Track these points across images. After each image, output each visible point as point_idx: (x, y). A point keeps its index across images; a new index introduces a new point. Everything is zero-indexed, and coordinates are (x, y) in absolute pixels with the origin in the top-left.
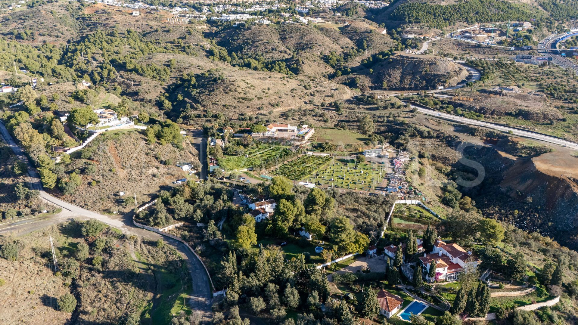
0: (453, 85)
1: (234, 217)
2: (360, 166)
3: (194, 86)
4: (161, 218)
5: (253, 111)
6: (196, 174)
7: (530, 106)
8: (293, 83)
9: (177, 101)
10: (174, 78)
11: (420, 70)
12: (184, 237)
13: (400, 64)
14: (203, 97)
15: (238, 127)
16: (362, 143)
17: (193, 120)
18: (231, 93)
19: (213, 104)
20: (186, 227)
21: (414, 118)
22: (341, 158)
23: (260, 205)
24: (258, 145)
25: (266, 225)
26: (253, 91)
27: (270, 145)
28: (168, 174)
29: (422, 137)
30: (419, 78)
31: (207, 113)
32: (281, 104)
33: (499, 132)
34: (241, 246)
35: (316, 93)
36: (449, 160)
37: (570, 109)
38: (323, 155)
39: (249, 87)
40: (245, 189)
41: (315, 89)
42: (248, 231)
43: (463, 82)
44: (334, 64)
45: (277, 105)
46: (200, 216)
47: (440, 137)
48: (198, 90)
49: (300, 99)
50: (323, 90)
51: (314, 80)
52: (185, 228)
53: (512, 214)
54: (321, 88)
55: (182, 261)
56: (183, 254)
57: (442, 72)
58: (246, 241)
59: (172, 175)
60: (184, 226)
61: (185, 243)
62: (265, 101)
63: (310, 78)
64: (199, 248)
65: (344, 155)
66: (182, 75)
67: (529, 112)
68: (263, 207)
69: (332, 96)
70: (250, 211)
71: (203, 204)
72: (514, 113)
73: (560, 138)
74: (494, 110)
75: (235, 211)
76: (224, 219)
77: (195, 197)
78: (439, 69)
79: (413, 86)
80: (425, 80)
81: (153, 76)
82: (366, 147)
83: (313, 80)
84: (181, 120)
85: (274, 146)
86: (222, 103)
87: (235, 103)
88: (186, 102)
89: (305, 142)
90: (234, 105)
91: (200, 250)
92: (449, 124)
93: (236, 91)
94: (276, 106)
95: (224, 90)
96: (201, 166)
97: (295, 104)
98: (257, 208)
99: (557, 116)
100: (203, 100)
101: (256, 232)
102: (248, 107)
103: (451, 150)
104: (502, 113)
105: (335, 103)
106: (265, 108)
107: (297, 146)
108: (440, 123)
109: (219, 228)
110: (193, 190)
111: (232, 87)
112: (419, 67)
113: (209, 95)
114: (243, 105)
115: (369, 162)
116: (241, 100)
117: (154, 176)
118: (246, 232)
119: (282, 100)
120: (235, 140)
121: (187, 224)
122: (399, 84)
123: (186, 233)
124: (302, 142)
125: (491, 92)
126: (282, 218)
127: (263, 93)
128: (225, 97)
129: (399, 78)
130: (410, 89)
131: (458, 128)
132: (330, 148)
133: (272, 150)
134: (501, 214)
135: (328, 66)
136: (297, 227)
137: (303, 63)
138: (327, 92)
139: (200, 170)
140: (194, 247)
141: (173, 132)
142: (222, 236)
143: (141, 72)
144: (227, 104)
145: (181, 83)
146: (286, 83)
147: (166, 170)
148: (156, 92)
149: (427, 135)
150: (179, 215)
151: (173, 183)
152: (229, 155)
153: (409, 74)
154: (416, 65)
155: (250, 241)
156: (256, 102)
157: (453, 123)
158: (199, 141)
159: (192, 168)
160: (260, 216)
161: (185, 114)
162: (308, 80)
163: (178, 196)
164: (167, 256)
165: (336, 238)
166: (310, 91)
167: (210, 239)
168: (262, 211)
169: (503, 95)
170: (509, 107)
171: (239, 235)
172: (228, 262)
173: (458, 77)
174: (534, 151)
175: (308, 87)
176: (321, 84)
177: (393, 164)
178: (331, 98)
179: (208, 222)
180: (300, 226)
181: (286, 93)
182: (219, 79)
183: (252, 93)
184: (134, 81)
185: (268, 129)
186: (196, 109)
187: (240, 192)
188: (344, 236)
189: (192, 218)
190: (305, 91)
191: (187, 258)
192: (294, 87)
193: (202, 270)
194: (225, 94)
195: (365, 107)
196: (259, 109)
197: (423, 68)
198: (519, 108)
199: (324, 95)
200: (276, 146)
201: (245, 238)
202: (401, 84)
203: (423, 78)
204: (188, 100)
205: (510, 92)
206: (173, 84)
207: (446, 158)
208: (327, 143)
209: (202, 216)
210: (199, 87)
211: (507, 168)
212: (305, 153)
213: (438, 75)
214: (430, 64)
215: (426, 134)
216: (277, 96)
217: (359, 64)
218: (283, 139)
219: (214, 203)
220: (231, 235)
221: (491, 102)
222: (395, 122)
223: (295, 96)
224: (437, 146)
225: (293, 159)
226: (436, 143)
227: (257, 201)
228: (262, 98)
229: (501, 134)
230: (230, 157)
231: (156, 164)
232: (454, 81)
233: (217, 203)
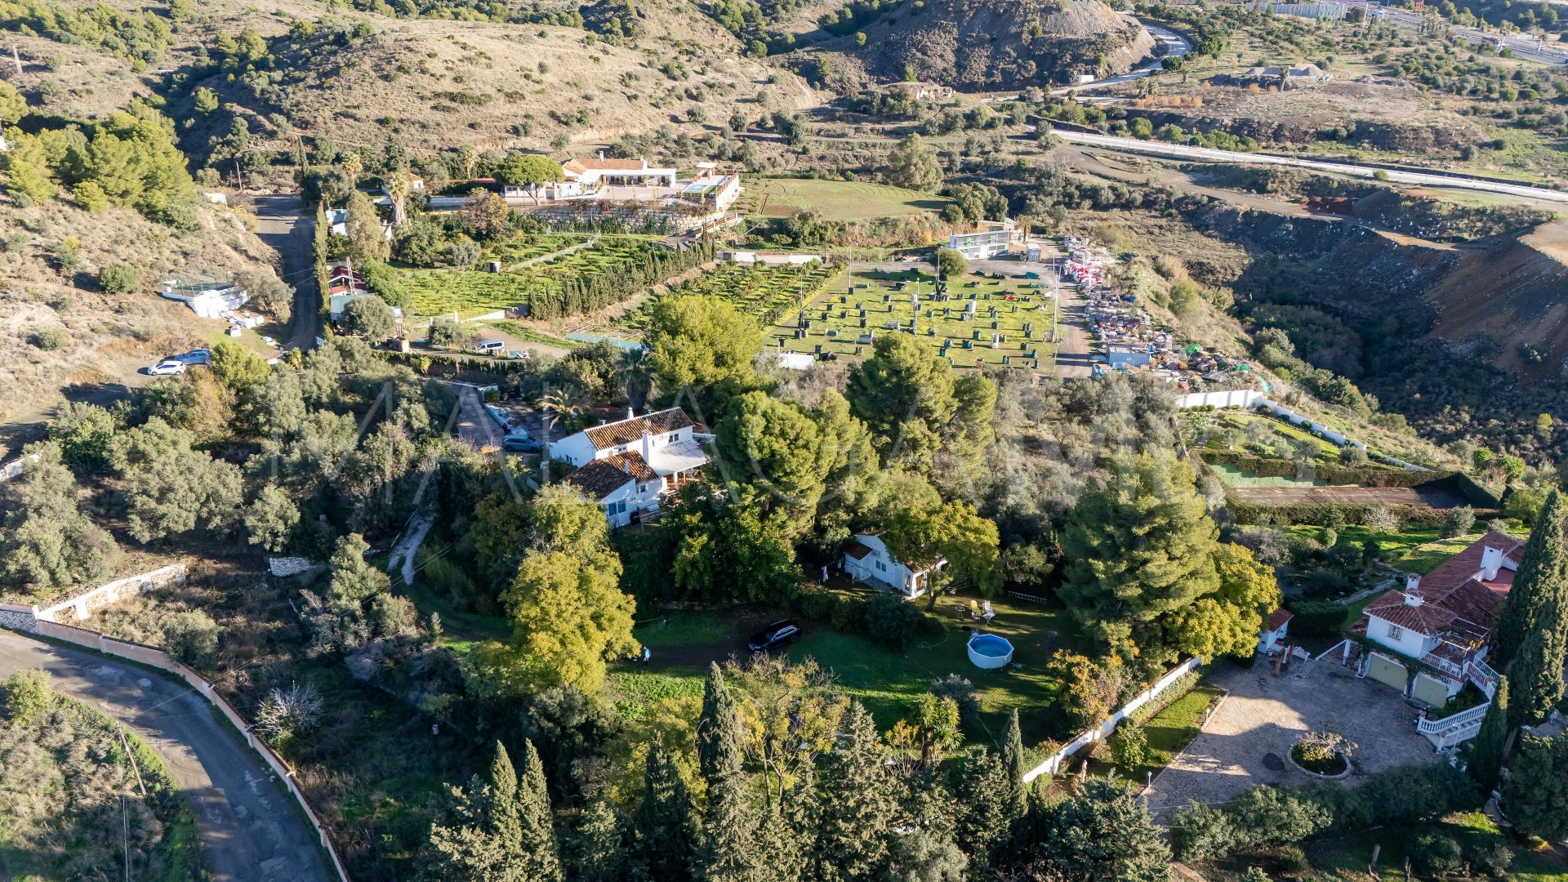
0: (1118, 70)
1: (479, 509)
2: (953, 284)
3: (261, 65)
4: (35, 548)
5: (494, 140)
6: (263, 331)
7: (1381, 110)
8: (621, 59)
9: (197, 115)
10: (185, 50)
11: (1013, 30)
12: (186, 648)
13: (948, 13)
14: (296, 95)
15: (444, 173)
16: (930, 215)
17: (261, 173)
18: (403, 79)
19: (336, 116)
20: (205, 582)
21: (1049, 153)
22: (869, 267)
23: (618, 441)
24: (535, 234)
25: (672, 540)
26: (488, 71)
27: (582, 234)
28: (117, 331)
29: (1096, 206)
30: (1014, 54)
31: (316, 147)
32: (591, 118)
33: (1345, 178)
34: (550, 678)
35: (705, 90)
36: (1212, 271)
37: (1499, 116)
38: (797, 259)
39: (469, 59)
40: (514, 380)
41: (701, 78)
42: (583, 582)
43: (1145, 62)
44: (737, 28)
45: (579, 121)
46: (284, 518)
47: (1154, 202)
48: (278, 75)
49: (656, 106)
50: (728, 81)
51: (692, 53)
52: (197, 591)
53: (1532, 429)
54: (719, 76)
55: (167, 804)
56: (179, 751)
57: (1081, 34)
58: (579, 646)
59: (137, 336)
60: (193, 579)
61: (192, 678)
62: (536, 106)
63: (676, 44)
64: (277, 711)
65: (874, 258)
66: (216, 41)
67: (1388, 126)
68: (634, 446)
69: (760, 99)
70: (560, 471)
71: (296, 456)
72: (1344, 133)
73: (1539, 186)
74: (1280, 126)
75: (481, 479)
76: (424, 528)
77: (257, 431)
78: (1070, 24)
79: (998, 78)
80: (1034, 58)
81: (105, 43)
82: (946, 227)
83: (688, 52)
84: (213, 173)
85: (599, 235)
86: (376, 112)
87: (424, 112)
88: (230, 115)
89: (719, 215)
90: (420, 117)
91: (284, 722)
92: (1165, 167)
93: (423, 72)
94: (575, 124)
95: (377, 68)
96: (287, 292)
97: (643, 122)
98: (603, 455)
99: (1475, 134)
100: (297, 104)
101: (625, 585)
102: (472, 126)
103: (1205, 240)
104: (1306, 133)
105: (777, 118)
106: (538, 131)
107: (691, 233)
108: (1135, 164)
109: (395, 574)
110: (243, 393)
111: (407, 58)
112: (1010, 20)
113: (320, 87)
114: (451, 117)
115: (978, 273)
116: (446, 103)
117: (36, 341)
118: (569, 587)
119: (594, 104)
120: (434, 219)
121: (210, 566)
122: (954, 74)
123: (201, 621)
124: (710, 218)
125: (1245, 83)
126: (762, 490)
127: (523, 81)
128: (381, 92)
129: (951, 57)
130: (991, 87)
131: (1199, 175)
132: (819, 236)
133: (596, 249)
134: (1489, 433)
135: (721, 30)
136: (831, 535)
137: (643, 16)
138: (740, 89)
139: (284, 313)
140: (247, 702)
141: (145, 157)
142: (422, 619)
143: (57, 31)
144: (393, 115)
145: (212, 63)
146: (600, 55)
147: (108, 316)
148: (119, 92)
149: (1112, 197)
150: (153, 520)
151: (144, 371)
152: (414, 265)
153: (980, 43)
154: (1000, 15)
155: (599, 640)
156: (500, 108)
157: (1178, 163)
158: (284, 225)
159: (243, 308)
160: (626, 493)
161: (226, 152)
162: (673, 53)
163: (156, 423)
164: (71, 779)
165: (1120, 579)
166: (686, 84)
167: (350, 641)
168: (628, 467)
169: (1287, 88)
170: (1321, 116)
171: (528, 611)
172: (489, 828)
173: (1130, 47)
174: (1496, 223)
175: (677, 73)
176: (716, 63)
177: (1068, 278)
178: (756, 107)
179: (332, 549)
180: (845, 532)
181: (605, 86)
182: (356, 34)
183: (481, 80)
184: (22, 56)
185: (567, 173)
186: (272, 135)
187: (489, 397)
188: (1159, 566)
189: (239, 531)
190: (669, 84)
191: (206, 781)
192: (631, 69)
193: (306, 854)
194: (380, 83)
195: (878, 126)
196: (516, 131)
197: (1022, 24)
198: (1354, 116)
199: (733, 97)
200: (607, 236)
201: (566, 628)
202: (960, 74)
203: (1026, 53)
204: (237, 109)
205: (1304, 78)
206: (183, 69)
207: (1201, 264)
208: (804, 218)
209: (295, 516)
210: (279, 65)
211: (1434, 278)
212: (727, 256)
213: (1070, 41)
214: (1042, 11)
215: (1107, 195)
216: (574, 94)
217: (814, 28)
218: (631, 209)
219: (360, 447)
220: (472, 608)
221: (1259, 105)
222: (988, 167)
223: (635, 97)
224: (1157, 231)
225: (686, 276)
226: (1152, 222)
227: (590, 420)
228: (523, 97)
229: (1353, 181)
230: (424, 273)
231: (53, 285)
232: (1123, 57)
233: (377, 443)
